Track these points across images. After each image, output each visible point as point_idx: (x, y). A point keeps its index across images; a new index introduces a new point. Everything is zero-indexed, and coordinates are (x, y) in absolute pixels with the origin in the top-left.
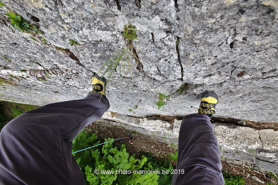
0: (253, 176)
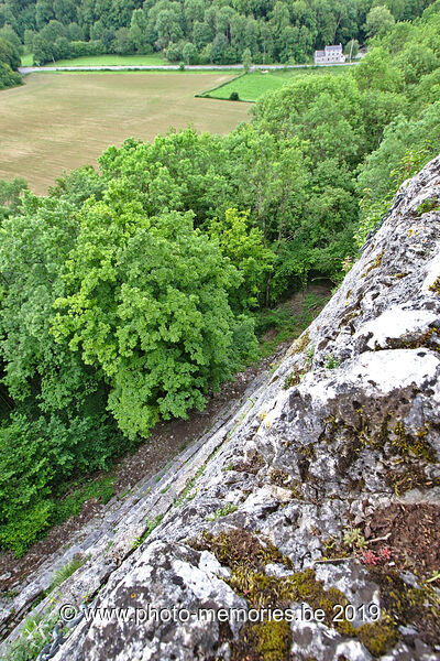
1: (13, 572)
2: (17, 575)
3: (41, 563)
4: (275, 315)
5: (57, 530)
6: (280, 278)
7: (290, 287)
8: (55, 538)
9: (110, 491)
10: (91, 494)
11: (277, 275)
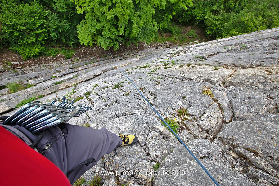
0: (19, 64)
1: (20, 63)
2: (22, 65)
3: (32, 66)
4: (175, 29)
5: (43, 58)
6: (189, 15)
7: (190, 21)
8: (41, 60)
9: (70, 55)
10: (62, 53)
11: (188, 13)
